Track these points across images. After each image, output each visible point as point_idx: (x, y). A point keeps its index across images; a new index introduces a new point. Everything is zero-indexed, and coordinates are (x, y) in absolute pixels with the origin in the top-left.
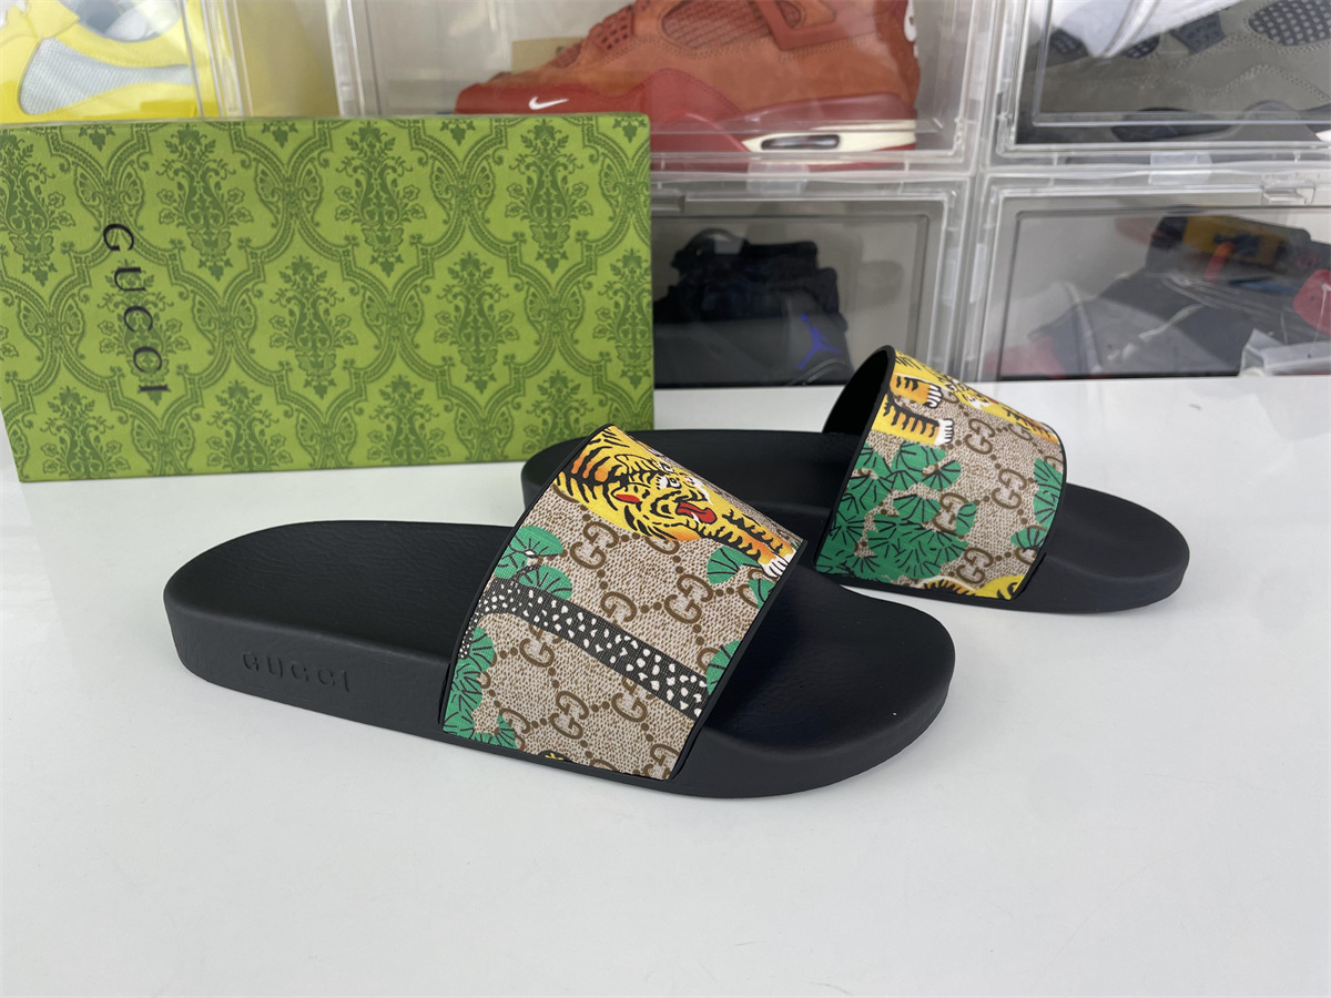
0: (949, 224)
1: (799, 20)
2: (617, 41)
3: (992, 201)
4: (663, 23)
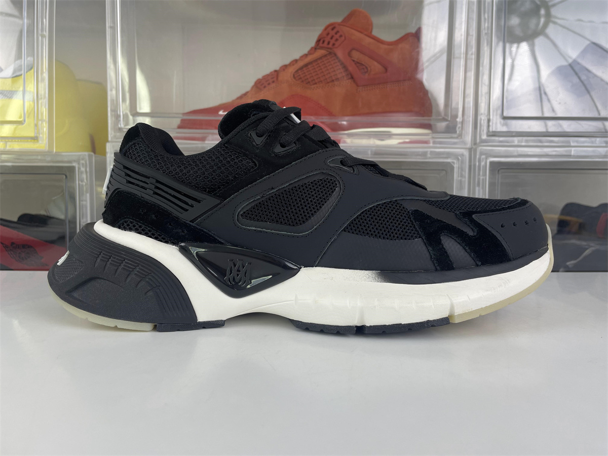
0: (458, 177)
1: (367, 71)
2: (269, 84)
3: (483, 164)
4: (294, 75)
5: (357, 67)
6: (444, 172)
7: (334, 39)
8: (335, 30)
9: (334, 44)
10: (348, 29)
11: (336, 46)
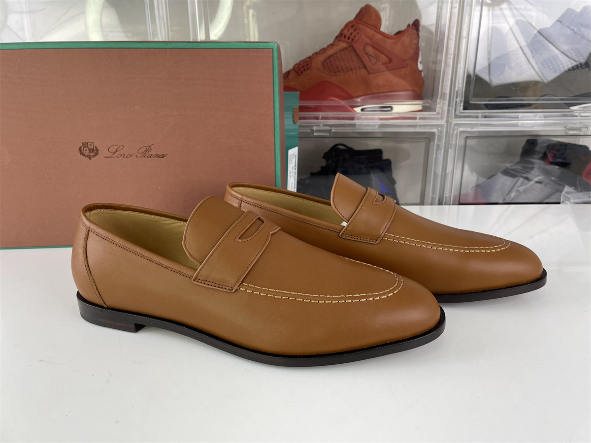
0: (438, 141)
2: (305, 70)
3: (455, 132)
4: (323, 64)
5: (369, 59)
6: (428, 139)
7: (353, 35)
8: (354, 28)
9: (353, 40)
10: (363, 26)
11: (354, 42)
